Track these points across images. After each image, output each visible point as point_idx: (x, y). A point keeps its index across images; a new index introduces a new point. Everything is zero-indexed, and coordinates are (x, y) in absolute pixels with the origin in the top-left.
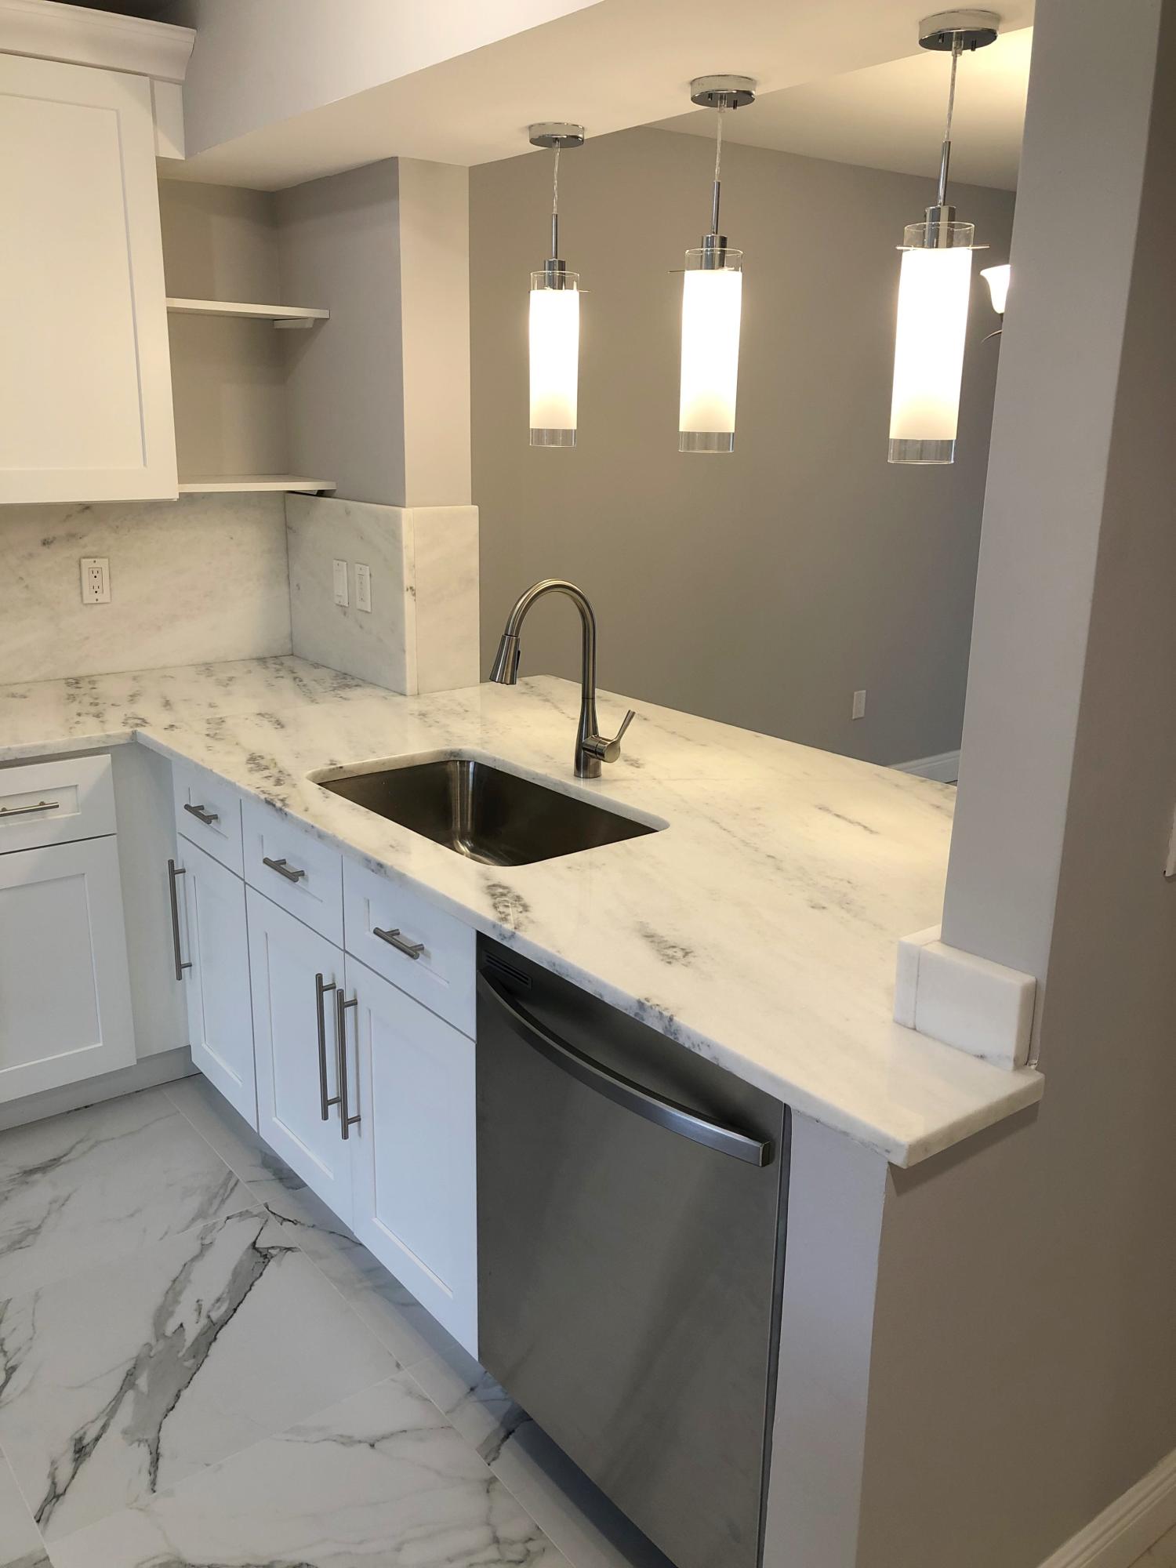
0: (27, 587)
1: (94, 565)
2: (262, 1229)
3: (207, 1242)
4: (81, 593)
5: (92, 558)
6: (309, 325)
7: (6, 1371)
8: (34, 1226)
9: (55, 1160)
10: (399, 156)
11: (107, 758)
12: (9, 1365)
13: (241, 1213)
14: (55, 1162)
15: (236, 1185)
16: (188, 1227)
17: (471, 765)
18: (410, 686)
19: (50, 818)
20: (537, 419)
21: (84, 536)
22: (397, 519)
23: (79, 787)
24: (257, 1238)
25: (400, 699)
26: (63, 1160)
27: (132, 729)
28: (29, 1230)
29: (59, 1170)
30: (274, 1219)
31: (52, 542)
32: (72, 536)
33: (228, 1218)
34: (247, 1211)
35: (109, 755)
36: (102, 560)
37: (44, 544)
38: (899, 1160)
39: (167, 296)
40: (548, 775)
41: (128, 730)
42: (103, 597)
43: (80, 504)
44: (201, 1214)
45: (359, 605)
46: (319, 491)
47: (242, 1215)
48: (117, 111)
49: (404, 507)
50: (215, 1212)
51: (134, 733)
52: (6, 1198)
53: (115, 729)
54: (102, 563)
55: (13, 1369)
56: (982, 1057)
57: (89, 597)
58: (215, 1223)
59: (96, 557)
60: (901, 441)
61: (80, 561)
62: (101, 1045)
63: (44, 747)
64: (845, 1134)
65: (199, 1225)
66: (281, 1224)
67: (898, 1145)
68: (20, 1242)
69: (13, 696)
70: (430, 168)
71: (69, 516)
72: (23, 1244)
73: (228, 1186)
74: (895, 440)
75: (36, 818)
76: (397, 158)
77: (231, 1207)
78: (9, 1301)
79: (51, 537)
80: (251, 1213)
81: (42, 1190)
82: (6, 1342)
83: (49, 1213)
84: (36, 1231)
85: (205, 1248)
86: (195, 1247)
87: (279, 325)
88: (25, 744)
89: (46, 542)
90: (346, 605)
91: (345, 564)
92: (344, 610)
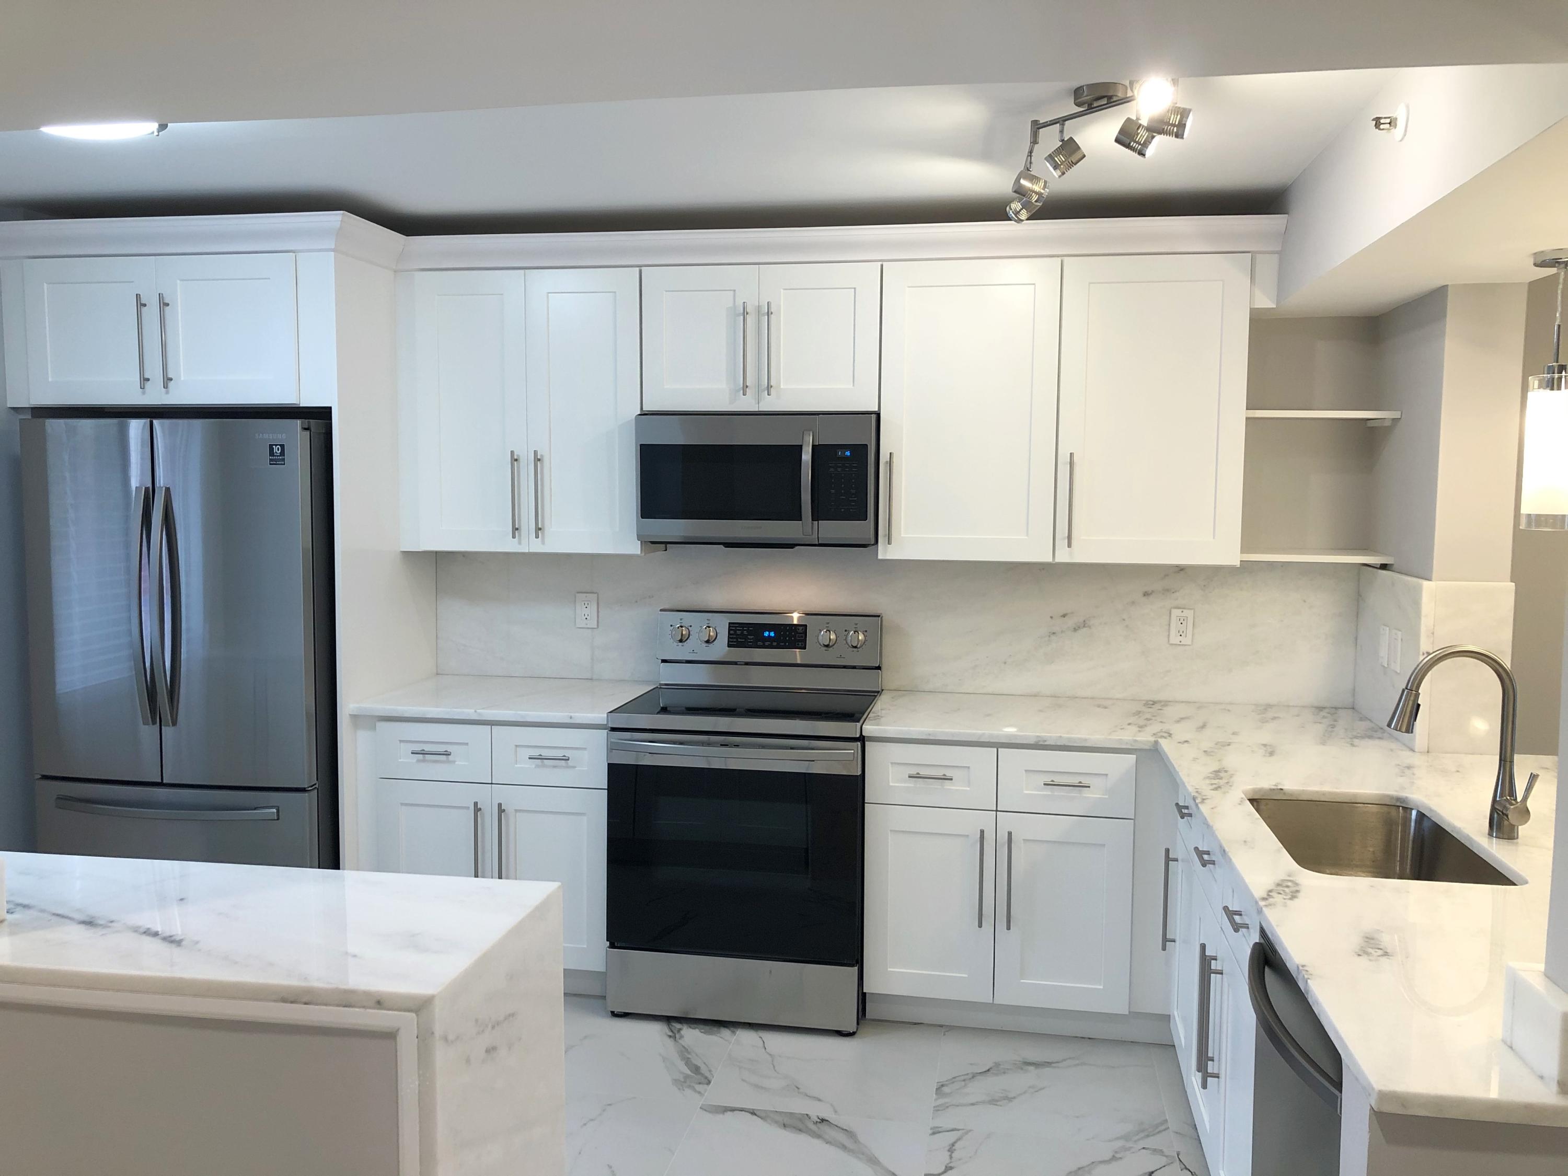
0: (1127, 626)
1: (1182, 614)
2: (1164, 1166)
3: (1118, 1156)
4: (1169, 635)
5: (1180, 608)
6: (1387, 424)
7: (946, 1167)
8: (1011, 1095)
9: (1048, 1063)
10: (1446, 283)
11: (1132, 759)
12: (950, 1165)
13: (1155, 1149)
14: (1048, 1064)
15: (1165, 1130)
16: (1110, 1141)
17: (1414, 813)
18: (1419, 743)
19: (1085, 795)
21: (1176, 592)
22: (1422, 590)
23: (1108, 776)
24: (1156, 1170)
25: (1409, 753)
26: (1053, 1065)
27: (1156, 739)
28: (1007, 1097)
29: (1047, 1070)
30: (1178, 1164)
31: (1151, 593)
32: (1167, 591)
33: (1144, 1148)
34: (1161, 1150)
35: (1135, 756)
36: (1188, 611)
37: (1144, 595)
38: (1373, 1102)
39: (1247, 409)
40: (1462, 829)
41: (1152, 739)
42: (1187, 640)
43: (1177, 566)
44: (1126, 1137)
45: (1393, 666)
46: (1381, 564)
47: (1155, 1151)
48: (1223, 280)
49: (1429, 579)
50: (1135, 1141)
51: (1156, 742)
52: (1004, 1073)
53: (1145, 738)
54: (1188, 613)
55: (951, 1168)
56: (1541, 1077)
57: (1175, 639)
58: (1131, 1148)
59: (1184, 608)
61: (1170, 611)
62: (1102, 987)
63: (1086, 740)
64: (1357, 1080)
65: (1120, 1143)
66: (1182, 1170)
67: (1373, 1090)
68: (997, 1101)
69: (1099, 706)
70: (1484, 289)
71: (1166, 575)
72: (998, 1103)
73: (1159, 1127)
75: (1074, 793)
76: (1447, 286)
77: (1151, 1142)
78: (970, 1131)
79: (1150, 591)
80: (1163, 1152)
81: (1030, 1077)
82: (955, 1152)
83: (1025, 1093)
84: (1010, 1100)
85: (1114, 1158)
86: (1108, 1156)
87: (1370, 424)
88: (1073, 736)
89: (1146, 594)
90: (1386, 666)
91: (1388, 629)
92: (1384, 670)
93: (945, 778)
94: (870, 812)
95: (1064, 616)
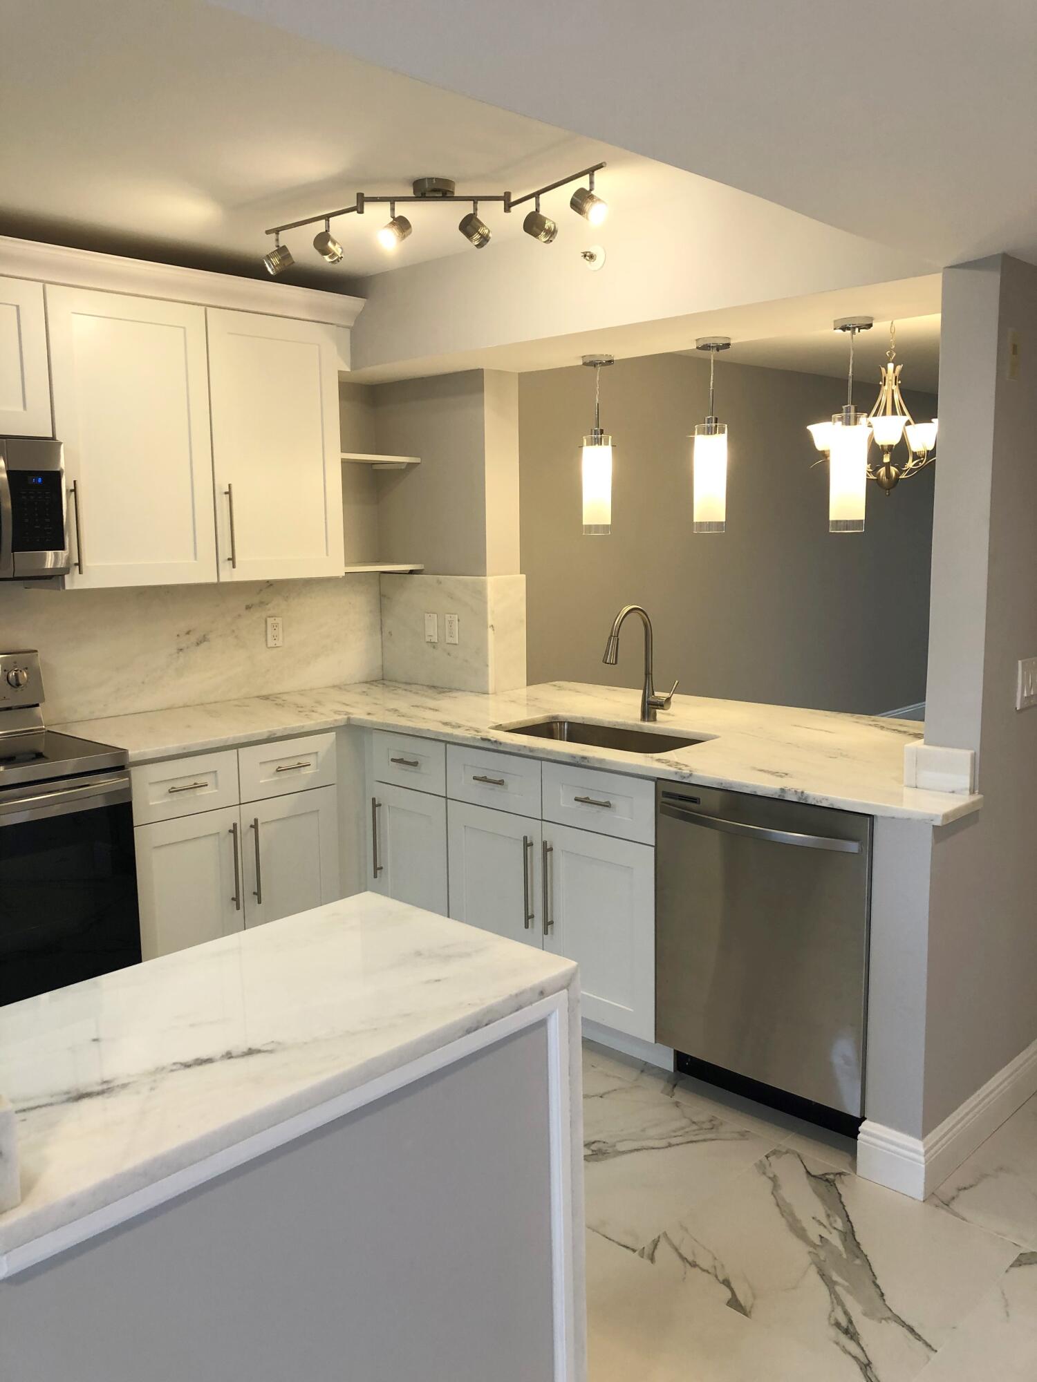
0: (237, 636)
1: (274, 622)
4: (267, 640)
5: (272, 617)
6: (403, 467)
10: (484, 368)
11: (332, 736)
18: (491, 688)
20: (587, 520)
21: (269, 603)
22: (484, 585)
23: (319, 754)
27: (346, 718)
31: (251, 607)
32: (262, 603)
35: (334, 733)
36: (278, 618)
38: (938, 823)
39: (342, 452)
42: (279, 643)
45: (449, 640)
46: (411, 570)
48: (319, 345)
49: (486, 576)
51: (348, 719)
54: (279, 620)
56: (953, 792)
57: (271, 643)
59: (275, 616)
60: (837, 521)
61: (266, 620)
64: (909, 819)
67: (937, 816)
70: (500, 374)
71: (261, 590)
74: (833, 521)
75: (297, 773)
76: (482, 369)
79: (251, 604)
87: (376, 467)
89: (248, 608)
90: (436, 641)
91: (436, 615)
92: (433, 645)
93: (196, 786)
94: (137, 832)
95: (188, 633)
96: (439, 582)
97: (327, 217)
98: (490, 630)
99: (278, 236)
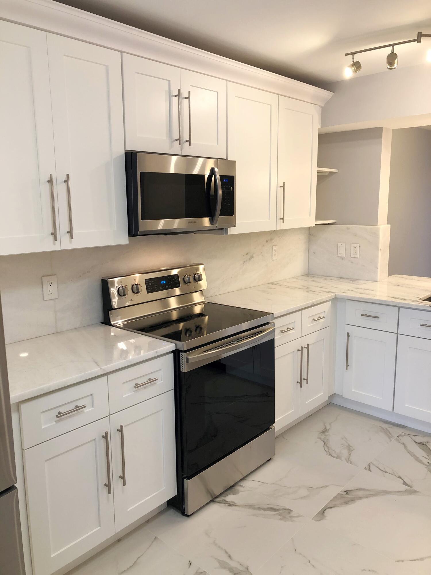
1: (275, 248)
3: (401, 443)
4: (272, 257)
11: (330, 303)
18: (379, 279)
21: (273, 239)
22: (378, 229)
33: (398, 437)
42: (276, 258)
44: (389, 437)
45: (353, 256)
46: (329, 223)
49: (379, 226)
50: (393, 436)
61: (272, 247)
70: (387, 130)
71: (271, 233)
76: (382, 127)
89: (267, 242)
90: (345, 256)
91: (345, 244)
92: (342, 258)
95: (247, 254)
96: (348, 229)
97: (393, 45)
98: (380, 251)
99: (354, 56)
